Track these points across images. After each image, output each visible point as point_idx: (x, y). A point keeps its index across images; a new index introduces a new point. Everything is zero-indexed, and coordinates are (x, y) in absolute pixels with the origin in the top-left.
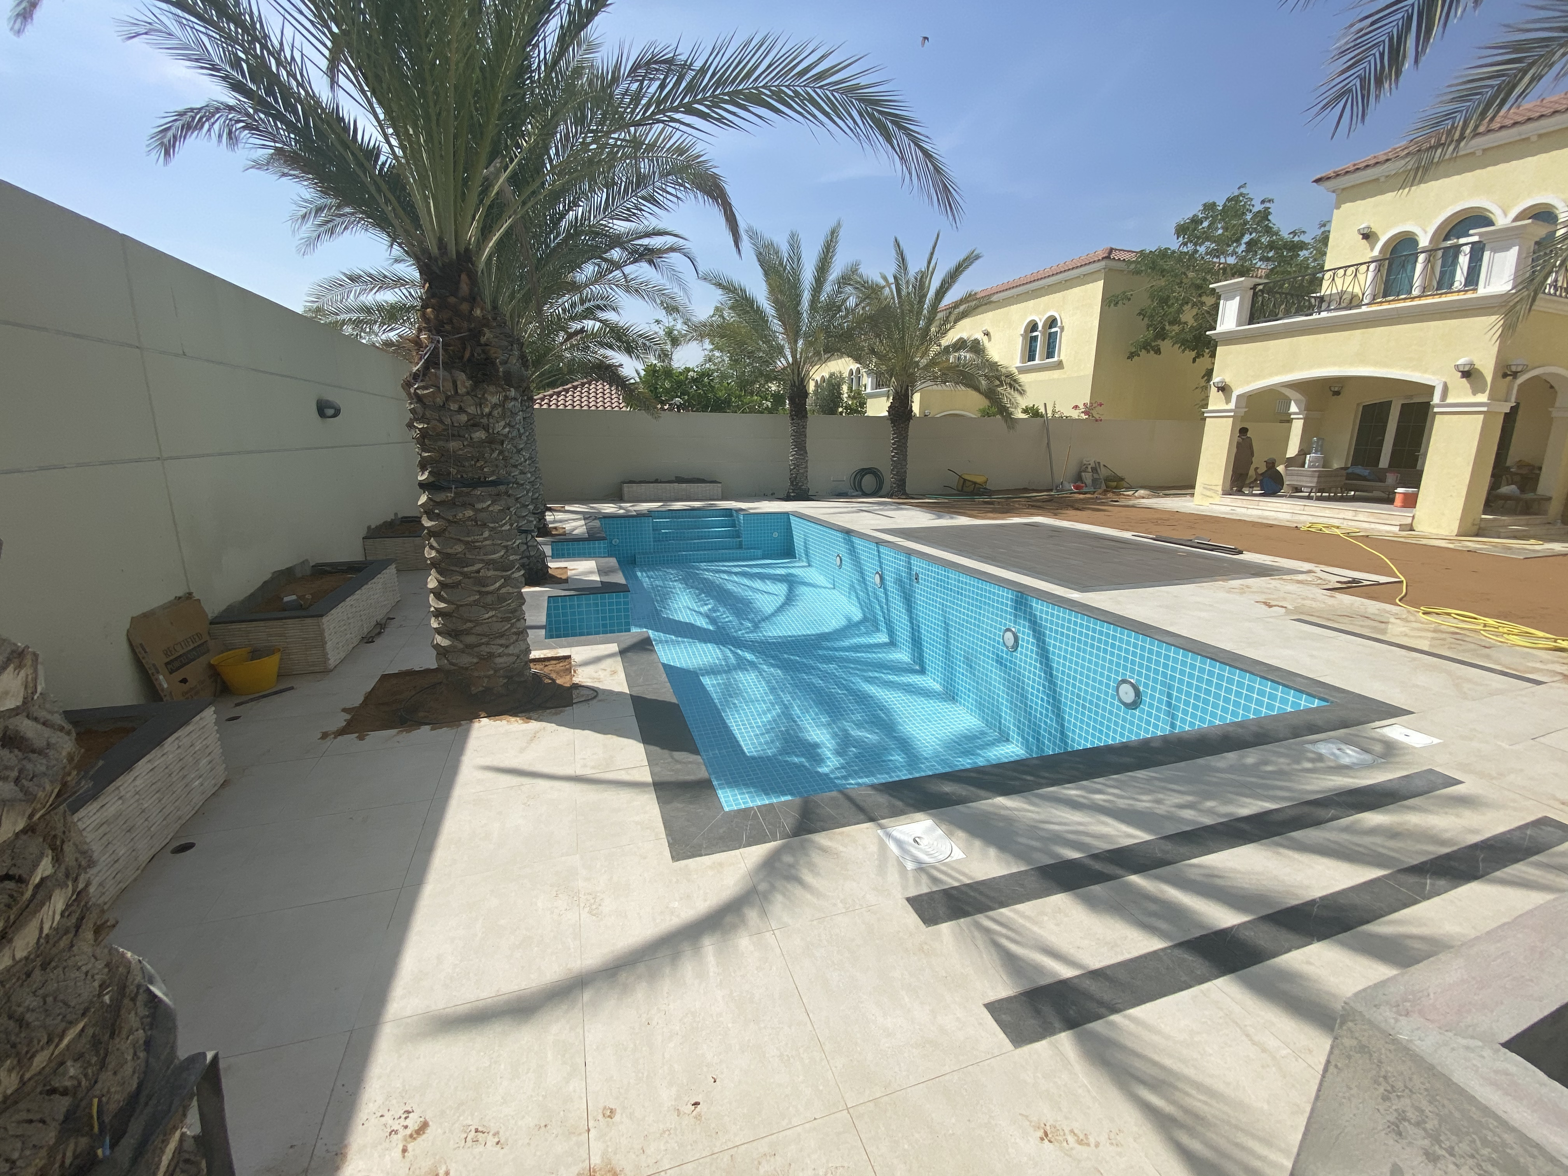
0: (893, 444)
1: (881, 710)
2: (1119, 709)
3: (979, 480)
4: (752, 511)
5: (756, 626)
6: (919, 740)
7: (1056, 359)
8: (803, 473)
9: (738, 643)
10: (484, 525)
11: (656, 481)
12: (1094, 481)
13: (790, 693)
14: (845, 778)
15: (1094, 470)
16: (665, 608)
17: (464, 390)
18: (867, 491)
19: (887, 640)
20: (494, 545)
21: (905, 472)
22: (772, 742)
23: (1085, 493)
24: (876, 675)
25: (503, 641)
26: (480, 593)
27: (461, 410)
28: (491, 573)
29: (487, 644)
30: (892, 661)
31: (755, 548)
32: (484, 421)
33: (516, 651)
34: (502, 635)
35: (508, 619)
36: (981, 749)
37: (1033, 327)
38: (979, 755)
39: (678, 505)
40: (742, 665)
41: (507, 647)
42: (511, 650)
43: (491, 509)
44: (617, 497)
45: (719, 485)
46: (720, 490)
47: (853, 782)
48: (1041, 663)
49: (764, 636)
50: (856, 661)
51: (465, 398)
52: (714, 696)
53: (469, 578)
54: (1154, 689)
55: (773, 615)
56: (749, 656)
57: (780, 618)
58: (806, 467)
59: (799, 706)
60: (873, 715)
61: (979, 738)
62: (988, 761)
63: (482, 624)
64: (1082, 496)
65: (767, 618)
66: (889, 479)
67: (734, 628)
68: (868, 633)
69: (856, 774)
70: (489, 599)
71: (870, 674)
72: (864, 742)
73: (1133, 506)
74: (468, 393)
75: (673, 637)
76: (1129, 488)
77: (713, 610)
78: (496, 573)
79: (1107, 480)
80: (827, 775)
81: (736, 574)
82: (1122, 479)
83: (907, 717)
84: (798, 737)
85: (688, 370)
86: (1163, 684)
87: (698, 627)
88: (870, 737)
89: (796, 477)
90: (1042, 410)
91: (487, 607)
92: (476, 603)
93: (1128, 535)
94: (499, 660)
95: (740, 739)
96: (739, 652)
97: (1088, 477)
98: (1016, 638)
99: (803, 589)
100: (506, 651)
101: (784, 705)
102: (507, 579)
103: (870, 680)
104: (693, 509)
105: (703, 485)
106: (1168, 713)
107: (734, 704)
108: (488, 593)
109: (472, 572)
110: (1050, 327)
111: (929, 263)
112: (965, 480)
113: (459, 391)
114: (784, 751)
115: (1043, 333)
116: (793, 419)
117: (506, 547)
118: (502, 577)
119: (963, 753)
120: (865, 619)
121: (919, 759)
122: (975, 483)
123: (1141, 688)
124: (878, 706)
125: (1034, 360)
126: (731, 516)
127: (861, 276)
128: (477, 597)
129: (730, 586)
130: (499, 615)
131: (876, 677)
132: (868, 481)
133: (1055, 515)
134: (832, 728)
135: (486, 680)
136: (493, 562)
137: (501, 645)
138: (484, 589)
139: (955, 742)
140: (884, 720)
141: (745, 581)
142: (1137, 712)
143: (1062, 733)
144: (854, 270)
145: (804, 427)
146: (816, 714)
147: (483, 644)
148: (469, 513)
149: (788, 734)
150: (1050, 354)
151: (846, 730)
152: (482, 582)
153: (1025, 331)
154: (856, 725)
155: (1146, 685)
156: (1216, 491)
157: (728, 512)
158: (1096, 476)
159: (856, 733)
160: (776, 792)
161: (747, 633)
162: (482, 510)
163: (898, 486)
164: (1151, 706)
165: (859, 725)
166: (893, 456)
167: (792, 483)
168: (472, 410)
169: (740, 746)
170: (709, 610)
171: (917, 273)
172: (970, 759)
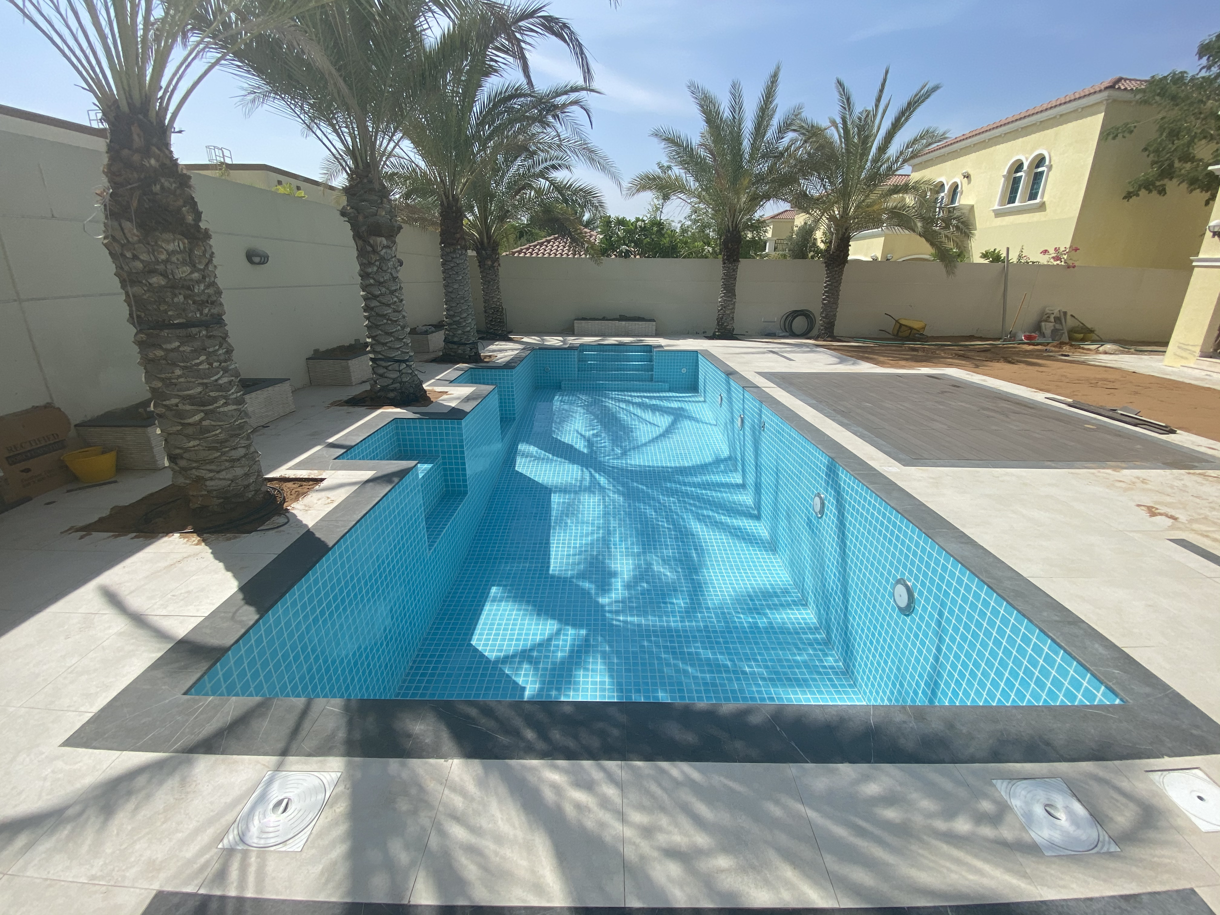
0: (825, 287)
1: (696, 549)
2: (893, 609)
3: (916, 325)
4: (666, 348)
5: (624, 453)
6: (714, 587)
7: (1038, 200)
8: (729, 315)
9: (600, 468)
10: (174, 364)
11: (604, 319)
12: (1055, 331)
13: (620, 520)
14: (617, 612)
15: (1058, 320)
16: (558, 429)
17: (136, 238)
18: (797, 333)
19: (740, 481)
20: (188, 382)
21: (835, 315)
22: (579, 564)
23: (1038, 344)
24: (711, 513)
25: (213, 467)
26: (183, 424)
27: (135, 257)
28: (188, 407)
29: (197, 468)
30: (735, 503)
31: (664, 382)
32: (161, 267)
33: (229, 476)
34: (211, 462)
35: (216, 449)
36: (770, 609)
37: (1019, 166)
38: (765, 615)
39: (612, 340)
40: (593, 487)
41: (218, 472)
42: (223, 475)
43: (181, 349)
44: (569, 331)
45: (654, 323)
46: (654, 328)
47: (621, 618)
48: (838, 538)
49: (626, 464)
50: (698, 498)
51: (136, 246)
52: (554, 513)
53: (171, 410)
54: (927, 600)
55: (645, 444)
56: (603, 480)
57: (651, 449)
58: (734, 308)
59: (621, 534)
60: (685, 553)
61: (778, 596)
62: (771, 623)
63: (190, 451)
64: (1031, 347)
65: (638, 447)
66: (819, 321)
67: (604, 453)
68: (724, 472)
69: (631, 610)
70: (190, 431)
71: (705, 512)
72: (660, 579)
73: (1083, 363)
74: (140, 241)
75: (551, 456)
76: (1094, 342)
77: (596, 435)
78: (193, 407)
79: (1072, 331)
80: (603, 606)
81: (633, 404)
82: (1091, 331)
83: (717, 561)
84: (603, 563)
85: (638, 220)
86: (937, 598)
87: (576, 449)
88: (667, 573)
89: (722, 318)
90: (1003, 255)
91: (189, 437)
92: (178, 433)
93: (1040, 397)
94: (208, 483)
95: (552, 557)
96: (597, 476)
97: (1048, 327)
98: (823, 504)
99: (687, 423)
100: (217, 476)
101: (609, 530)
102: (206, 413)
103: (701, 518)
104: (621, 344)
105: (640, 323)
106: (936, 633)
107: (566, 523)
108: (189, 424)
109: (172, 405)
110: (1038, 166)
111: (878, 100)
112: (901, 325)
113: (130, 239)
114: (582, 576)
115: (1028, 173)
116: (724, 263)
117: (202, 384)
118: (202, 411)
119: (750, 609)
120: (730, 458)
121: (700, 607)
122: (911, 329)
123: (916, 595)
124: (695, 546)
125: (1014, 202)
126: (651, 352)
127: (805, 121)
128: (180, 428)
129: (622, 415)
130: (204, 444)
131: (709, 516)
132: (799, 323)
133: (976, 367)
134: (639, 560)
135: (200, 499)
136: (190, 397)
137: (211, 471)
138: (186, 421)
139: (749, 596)
140: (693, 561)
141: (639, 412)
142: (908, 620)
143: (845, 615)
144: (796, 113)
145: (735, 270)
146: (632, 544)
147: (194, 468)
148: (160, 353)
149: (597, 559)
150: (1033, 196)
151: (651, 564)
152: (181, 415)
153: (1009, 172)
154: (663, 560)
155: (921, 593)
156: (1192, 353)
157: (649, 348)
158: (1058, 326)
159: (658, 568)
160: (548, 615)
161: (613, 459)
162: (172, 350)
163: (826, 328)
164: (922, 618)
165: (665, 561)
166: (824, 299)
167: (718, 322)
168: (144, 257)
169: (549, 563)
170: (593, 435)
171: (861, 113)
172: (752, 618)
